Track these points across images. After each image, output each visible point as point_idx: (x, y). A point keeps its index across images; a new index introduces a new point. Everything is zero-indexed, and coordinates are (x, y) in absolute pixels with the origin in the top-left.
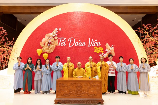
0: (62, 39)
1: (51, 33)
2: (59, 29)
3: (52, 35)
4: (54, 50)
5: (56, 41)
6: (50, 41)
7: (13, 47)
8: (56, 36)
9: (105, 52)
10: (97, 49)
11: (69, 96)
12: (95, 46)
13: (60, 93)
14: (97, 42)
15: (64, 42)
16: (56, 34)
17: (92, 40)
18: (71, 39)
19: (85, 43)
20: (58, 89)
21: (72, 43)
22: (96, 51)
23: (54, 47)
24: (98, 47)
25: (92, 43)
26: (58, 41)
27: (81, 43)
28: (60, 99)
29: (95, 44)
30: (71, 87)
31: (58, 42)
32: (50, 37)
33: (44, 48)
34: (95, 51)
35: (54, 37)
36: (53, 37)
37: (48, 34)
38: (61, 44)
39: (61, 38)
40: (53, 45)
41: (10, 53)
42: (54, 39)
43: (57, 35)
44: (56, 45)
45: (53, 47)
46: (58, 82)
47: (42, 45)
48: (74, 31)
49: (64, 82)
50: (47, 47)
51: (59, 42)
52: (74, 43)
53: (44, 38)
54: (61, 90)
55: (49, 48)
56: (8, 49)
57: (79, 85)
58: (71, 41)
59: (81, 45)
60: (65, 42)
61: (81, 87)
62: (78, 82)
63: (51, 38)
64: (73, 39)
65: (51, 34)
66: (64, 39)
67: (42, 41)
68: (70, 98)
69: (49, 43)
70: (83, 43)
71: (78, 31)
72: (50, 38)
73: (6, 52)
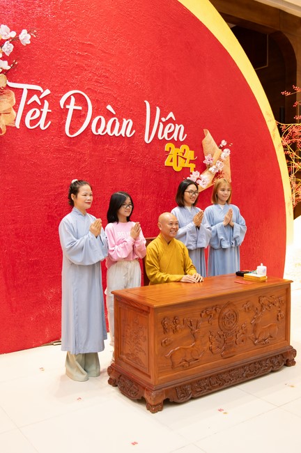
0: (31, 93)
2: (21, 37)
9: (202, 168)
10: (174, 152)
12: (167, 139)
14: (174, 123)
15: (40, 107)
17: (158, 110)
18: (73, 99)
19: (131, 124)
21: (79, 116)
22: (171, 161)
24: (178, 144)
25: (159, 125)
27: (114, 122)
29: (166, 131)
34: (167, 163)
38: (28, 117)
39: (25, 87)
48: (86, 57)
52: (85, 116)
58: (72, 107)
59: (116, 133)
60: (46, 109)
64: (80, 100)
66: (39, 93)
70: (125, 122)
71: (101, 60)
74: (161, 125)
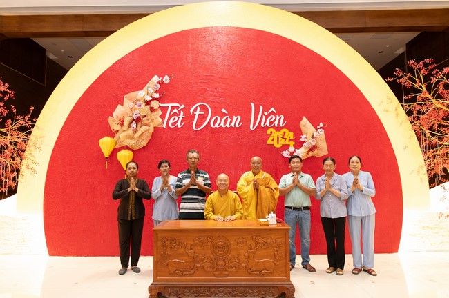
0: (173, 108)
1: (141, 89)
2: (164, 80)
3: (142, 96)
4: (148, 139)
5: (156, 113)
6: (139, 115)
7: (30, 133)
8: (154, 99)
9: (299, 144)
10: (275, 134)
11: (192, 275)
12: (268, 125)
13: (165, 266)
14: (275, 115)
15: (178, 115)
16: (156, 92)
17: (261, 108)
18: (199, 108)
19: (239, 118)
20: (159, 256)
21: (202, 118)
22: (273, 140)
23: (148, 130)
24: (278, 129)
25: (262, 117)
26: (160, 113)
27: (227, 119)
28: (163, 283)
29: (268, 121)
30: (198, 249)
31: (160, 116)
32: (138, 103)
33: (121, 135)
34: (269, 142)
35: (150, 101)
36: (148, 103)
37: (132, 94)
38: (171, 122)
39: (170, 105)
40: (146, 125)
41: (24, 152)
42: (148, 107)
43: (157, 96)
44: (156, 125)
45: (146, 130)
46: (159, 235)
47: (114, 126)
48: (208, 83)
49: (177, 234)
50: (130, 132)
51: (163, 117)
52: (206, 117)
53: (119, 106)
54: (168, 257)
55: (136, 135)
56: (17, 140)
57: (220, 242)
58: (197, 113)
59: (228, 125)
60: (181, 116)
61: (228, 247)
62: (217, 235)
63: (140, 106)
64: (203, 108)
65: (141, 94)
66: (177, 107)
67: (114, 114)
68: (196, 280)
69: (134, 120)
70: (235, 118)
71: (219, 83)
72: (136, 106)
73: (12, 147)
74: (264, 118)
